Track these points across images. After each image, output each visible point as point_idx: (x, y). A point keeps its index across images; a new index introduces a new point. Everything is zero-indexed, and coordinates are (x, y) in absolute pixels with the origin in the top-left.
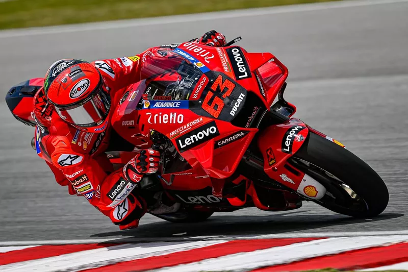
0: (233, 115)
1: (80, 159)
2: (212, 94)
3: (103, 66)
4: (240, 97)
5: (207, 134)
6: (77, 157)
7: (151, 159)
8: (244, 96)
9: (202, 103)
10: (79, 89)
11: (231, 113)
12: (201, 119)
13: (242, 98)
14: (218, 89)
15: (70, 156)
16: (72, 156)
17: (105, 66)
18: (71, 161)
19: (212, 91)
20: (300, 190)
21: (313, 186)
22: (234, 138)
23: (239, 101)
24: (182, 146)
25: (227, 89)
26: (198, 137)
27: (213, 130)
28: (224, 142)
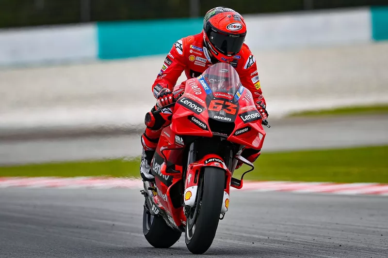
1: (180, 52)
2: (223, 103)
3: (251, 60)
4: (228, 119)
5: (195, 109)
6: (182, 50)
7: (166, 98)
8: (230, 120)
9: (214, 99)
10: (235, 27)
12: (203, 102)
15: (181, 45)
16: (182, 46)
18: (178, 47)
19: (224, 103)
20: (186, 190)
21: (191, 194)
22: (200, 124)
23: (226, 119)
24: (181, 101)
25: (230, 110)
26: (191, 105)
27: (200, 110)
28: (195, 120)
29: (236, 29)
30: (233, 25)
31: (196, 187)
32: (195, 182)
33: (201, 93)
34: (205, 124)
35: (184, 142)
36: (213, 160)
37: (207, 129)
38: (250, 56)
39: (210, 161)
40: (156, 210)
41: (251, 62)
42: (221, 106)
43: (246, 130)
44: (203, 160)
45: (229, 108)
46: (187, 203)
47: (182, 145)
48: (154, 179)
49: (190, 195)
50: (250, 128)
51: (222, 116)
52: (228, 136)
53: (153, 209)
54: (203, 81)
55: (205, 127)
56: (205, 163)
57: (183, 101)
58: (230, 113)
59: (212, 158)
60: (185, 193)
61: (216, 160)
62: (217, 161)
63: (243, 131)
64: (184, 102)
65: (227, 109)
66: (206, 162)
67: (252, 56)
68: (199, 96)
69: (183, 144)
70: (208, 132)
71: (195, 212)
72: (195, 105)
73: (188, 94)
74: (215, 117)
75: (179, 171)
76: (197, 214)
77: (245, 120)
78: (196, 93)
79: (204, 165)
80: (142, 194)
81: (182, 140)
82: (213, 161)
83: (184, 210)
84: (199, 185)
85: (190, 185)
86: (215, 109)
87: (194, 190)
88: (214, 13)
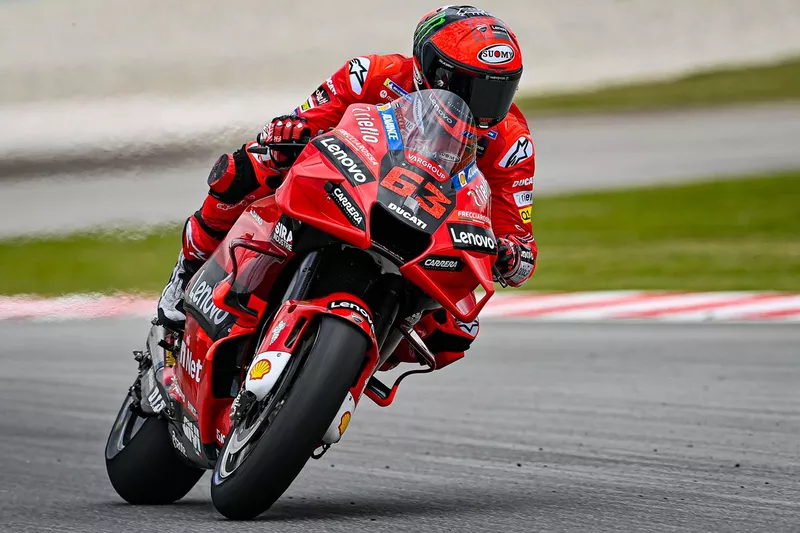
0: (390, 206)
1: (356, 88)
2: (419, 182)
3: (521, 149)
4: (420, 222)
5: (351, 170)
6: (362, 83)
7: (289, 124)
8: (423, 227)
9: (403, 167)
10: (497, 54)
11: (391, 204)
12: (375, 163)
13: (419, 224)
14: (429, 193)
16: (365, 74)
18: (355, 73)
19: (424, 183)
20: (260, 357)
21: (270, 368)
22: (350, 209)
23: (414, 219)
24: (323, 142)
25: (431, 206)
26: (344, 158)
27: (360, 177)
28: (340, 197)
29: (500, 59)
30: (494, 49)
31: (286, 356)
32: (288, 343)
33: (376, 140)
34: (361, 214)
35: (294, 243)
36: (352, 306)
37: (361, 227)
38: (522, 140)
39: (342, 304)
40: (159, 402)
41: (521, 154)
42: (413, 188)
43: (453, 264)
44: (327, 299)
45: (430, 198)
46: (251, 385)
47: (286, 250)
48: (184, 322)
49: (266, 370)
50: (463, 265)
51: (407, 210)
52: (406, 261)
53: (150, 399)
54: (390, 116)
55: (359, 220)
56: (329, 306)
57: (329, 143)
58: (430, 211)
59: (350, 302)
60: (255, 361)
61: (358, 309)
62: (359, 313)
63: (444, 264)
64: (330, 148)
65: (426, 201)
66: (333, 305)
67: (527, 141)
68: (368, 146)
69: (289, 247)
70: (362, 233)
71: (261, 418)
72: (352, 162)
73: (345, 133)
74: (392, 207)
75: (256, 312)
76: (265, 424)
77: (459, 241)
78: (364, 138)
79: (323, 310)
80: (136, 359)
81: (290, 238)
82: (349, 308)
83: (235, 404)
84: (294, 355)
85: (273, 348)
86: (396, 189)
87: (279, 360)
88: (442, 21)
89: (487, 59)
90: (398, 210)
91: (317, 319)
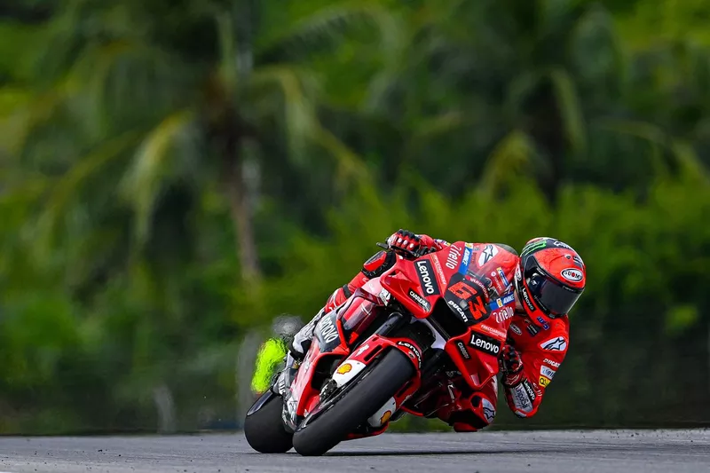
0: (450, 302)
2: (473, 294)
3: (558, 343)
4: (465, 317)
7: (405, 242)
8: (466, 320)
9: (465, 283)
10: (573, 275)
12: (445, 283)
14: (476, 302)
17: (556, 345)
19: (476, 295)
20: (347, 361)
21: (351, 370)
23: (462, 314)
24: (419, 263)
25: (475, 310)
26: (425, 277)
29: (575, 278)
30: (572, 271)
31: (362, 366)
32: (366, 359)
33: (454, 266)
35: (389, 301)
36: (412, 347)
38: (561, 338)
39: (405, 344)
42: (468, 295)
44: (398, 340)
45: (476, 305)
46: (336, 376)
47: (383, 304)
49: (348, 370)
51: (460, 307)
56: (397, 344)
57: (421, 265)
59: (411, 345)
61: (415, 350)
62: (414, 352)
64: (421, 268)
66: (400, 343)
67: (564, 341)
68: (446, 270)
69: (386, 303)
72: (429, 280)
73: (436, 258)
78: (447, 264)
79: (394, 345)
81: (388, 298)
82: (409, 348)
84: (368, 366)
85: (357, 359)
86: (458, 294)
87: (358, 367)
88: (544, 245)
89: (567, 276)
90: (455, 306)
91: (388, 348)
